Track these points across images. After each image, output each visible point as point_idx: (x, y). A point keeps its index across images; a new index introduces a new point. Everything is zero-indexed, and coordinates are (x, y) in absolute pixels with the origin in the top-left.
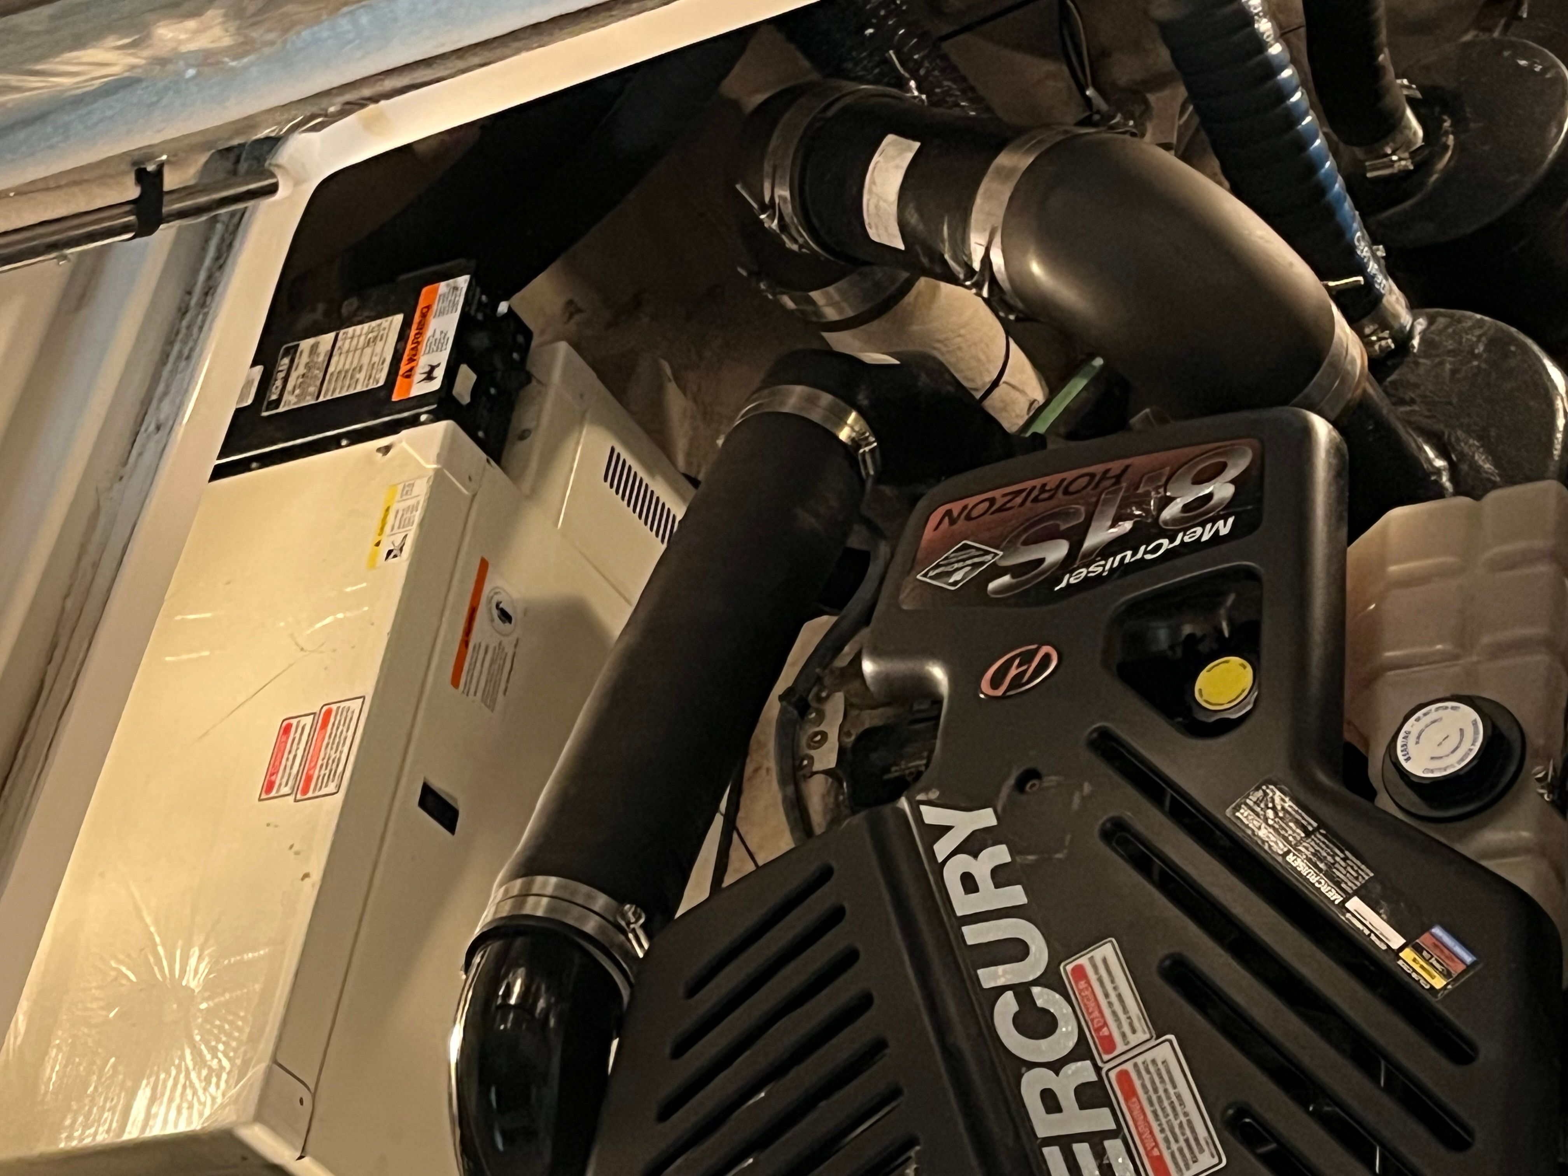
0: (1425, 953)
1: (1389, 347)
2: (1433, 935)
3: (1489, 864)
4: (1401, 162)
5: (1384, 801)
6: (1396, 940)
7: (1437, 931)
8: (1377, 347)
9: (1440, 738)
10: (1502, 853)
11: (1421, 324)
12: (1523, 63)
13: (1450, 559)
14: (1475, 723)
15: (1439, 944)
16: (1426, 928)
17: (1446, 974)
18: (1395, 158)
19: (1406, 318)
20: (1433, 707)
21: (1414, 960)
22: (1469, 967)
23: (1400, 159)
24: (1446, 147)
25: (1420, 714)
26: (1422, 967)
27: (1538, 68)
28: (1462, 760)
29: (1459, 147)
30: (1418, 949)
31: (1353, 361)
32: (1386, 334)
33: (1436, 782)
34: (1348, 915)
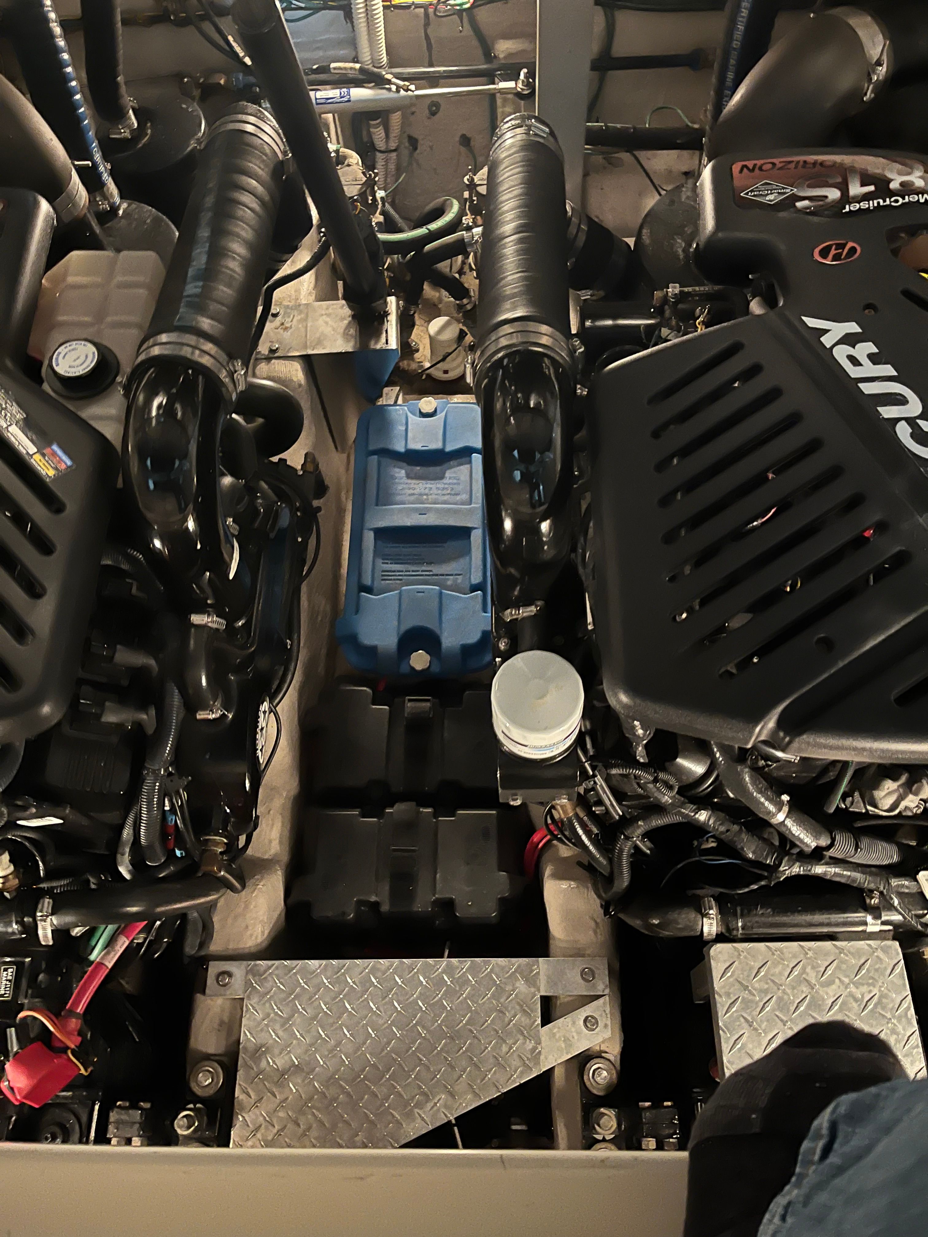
0: (46, 458)
1: (106, 208)
2: (53, 450)
3: (92, 423)
4: (126, 133)
5: (46, 387)
6: (32, 449)
7: (55, 447)
8: (101, 207)
9: (75, 357)
10: (100, 418)
11: (125, 205)
12: (184, 106)
13: (99, 280)
14: (94, 353)
15: (54, 454)
16: (50, 444)
17: (56, 469)
18: (122, 131)
19: (117, 199)
20: (74, 343)
21: (40, 460)
22: (68, 467)
23: (125, 132)
24: (147, 134)
25: (68, 344)
26: (44, 464)
27: (190, 110)
28: (84, 369)
29: (152, 135)
30: (43, 455)
31: (80, 198)
32: (106, 202)
33: (70, 378)
34: (9, 434)
